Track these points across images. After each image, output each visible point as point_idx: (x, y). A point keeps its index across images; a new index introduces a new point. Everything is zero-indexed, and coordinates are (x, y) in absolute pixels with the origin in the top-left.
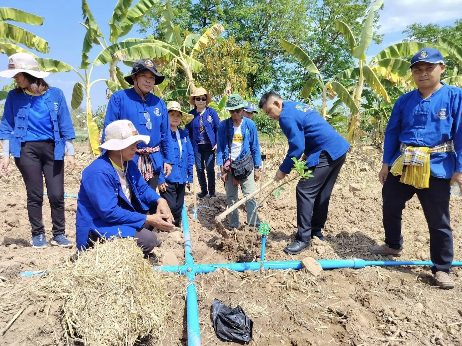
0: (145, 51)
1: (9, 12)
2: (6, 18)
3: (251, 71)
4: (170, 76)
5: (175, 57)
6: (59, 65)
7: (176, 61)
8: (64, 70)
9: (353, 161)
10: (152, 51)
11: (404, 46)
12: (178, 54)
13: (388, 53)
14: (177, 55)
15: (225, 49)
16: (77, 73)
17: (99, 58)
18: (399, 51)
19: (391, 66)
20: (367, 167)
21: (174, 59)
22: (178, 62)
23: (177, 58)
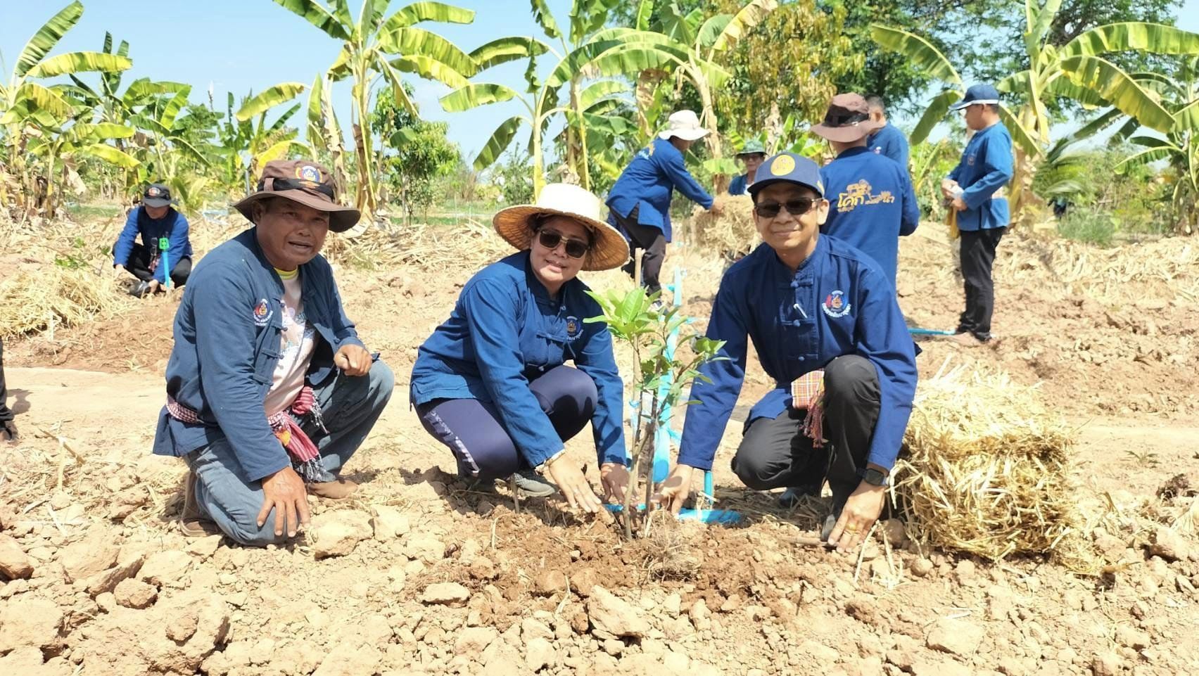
0: (630, 58)
1: (428, 9)
2: (424, 17)
3: (848, 66)
4: (671, 98)
5: (679, 65)
6: (497, 92)
7: (683, 71)
8: (504, 98)
9: (1010, 250)
10: (642, 58)
11: (1119, 31)
12: (684, 57)
13: (1085, 44)
14: (684, 61)
15: (791, 23)
16: (524, 101)
17: (555, 73)
18: (1108, 40)
19: (1080, 70)
20: (1034, 261)
21: (678, 68)
22: (686, 73)
23: (684, 66)
